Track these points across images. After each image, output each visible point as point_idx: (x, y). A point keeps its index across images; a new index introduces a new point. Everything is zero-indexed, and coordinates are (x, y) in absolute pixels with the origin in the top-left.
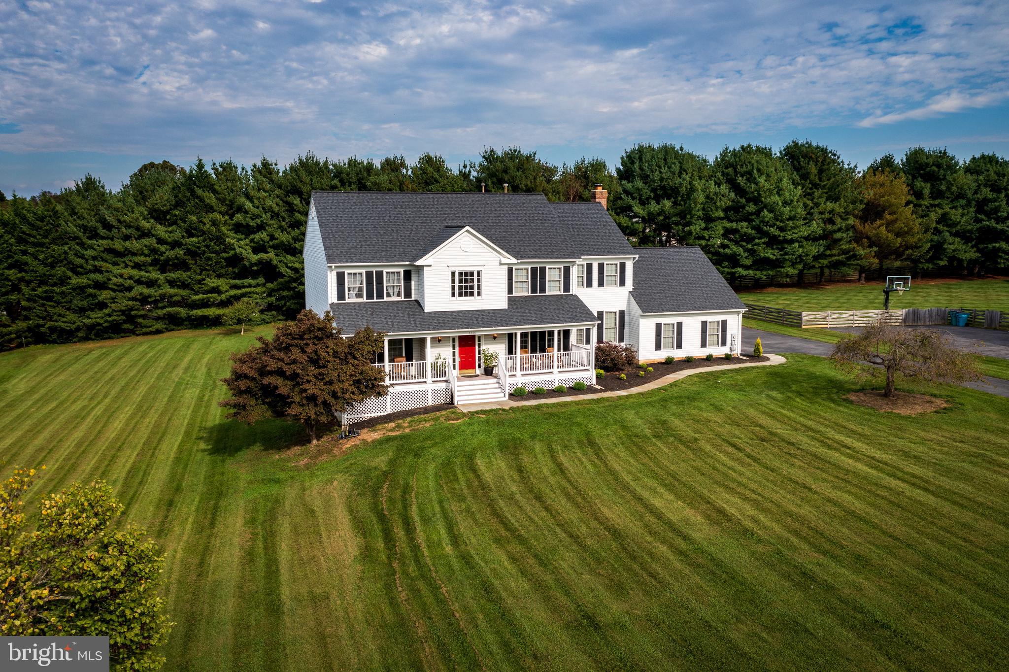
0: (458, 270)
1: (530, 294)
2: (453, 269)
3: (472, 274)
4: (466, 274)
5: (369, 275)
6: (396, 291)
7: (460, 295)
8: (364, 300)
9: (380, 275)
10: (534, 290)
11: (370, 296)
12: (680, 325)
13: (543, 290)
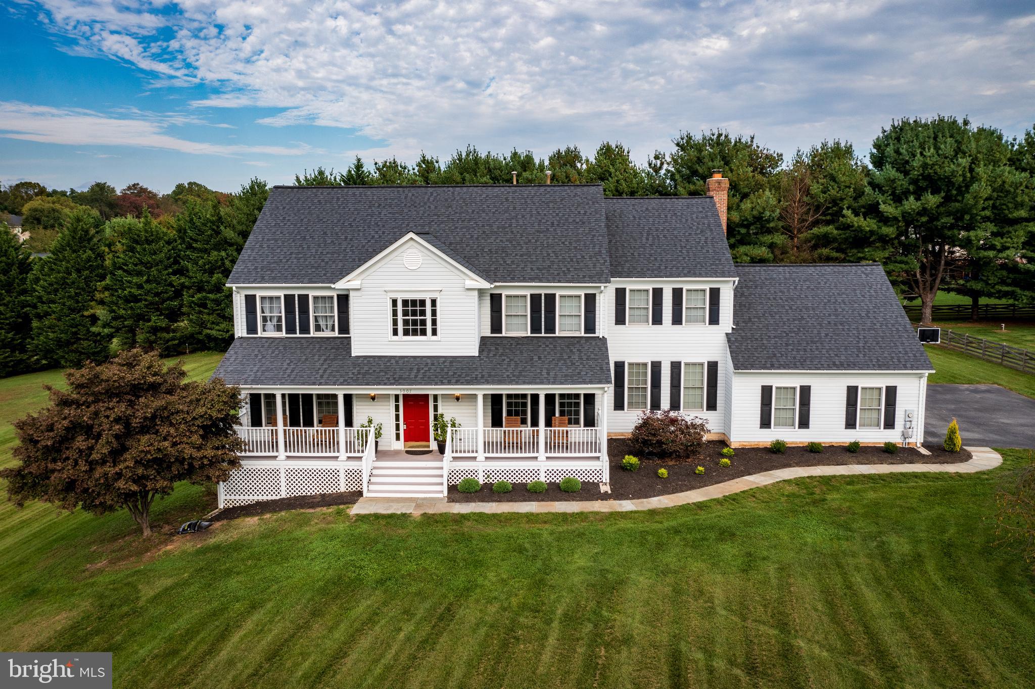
0: (400, 298)
1: (529, 334)
2: (394, 296)
3: (423, 303)
4: (414, 302)
5: (289, 299)
6: (330, 323)
7: (406, 333)
8: (283, 334)
9: (304, 299)
10: (535, 328)
11: (291, 329)
12: (805, 391)
13: (551, 328)
